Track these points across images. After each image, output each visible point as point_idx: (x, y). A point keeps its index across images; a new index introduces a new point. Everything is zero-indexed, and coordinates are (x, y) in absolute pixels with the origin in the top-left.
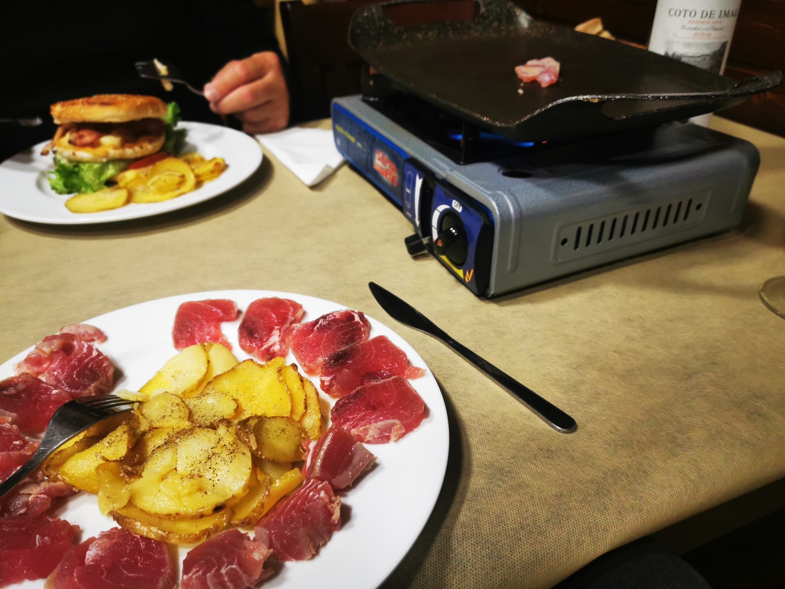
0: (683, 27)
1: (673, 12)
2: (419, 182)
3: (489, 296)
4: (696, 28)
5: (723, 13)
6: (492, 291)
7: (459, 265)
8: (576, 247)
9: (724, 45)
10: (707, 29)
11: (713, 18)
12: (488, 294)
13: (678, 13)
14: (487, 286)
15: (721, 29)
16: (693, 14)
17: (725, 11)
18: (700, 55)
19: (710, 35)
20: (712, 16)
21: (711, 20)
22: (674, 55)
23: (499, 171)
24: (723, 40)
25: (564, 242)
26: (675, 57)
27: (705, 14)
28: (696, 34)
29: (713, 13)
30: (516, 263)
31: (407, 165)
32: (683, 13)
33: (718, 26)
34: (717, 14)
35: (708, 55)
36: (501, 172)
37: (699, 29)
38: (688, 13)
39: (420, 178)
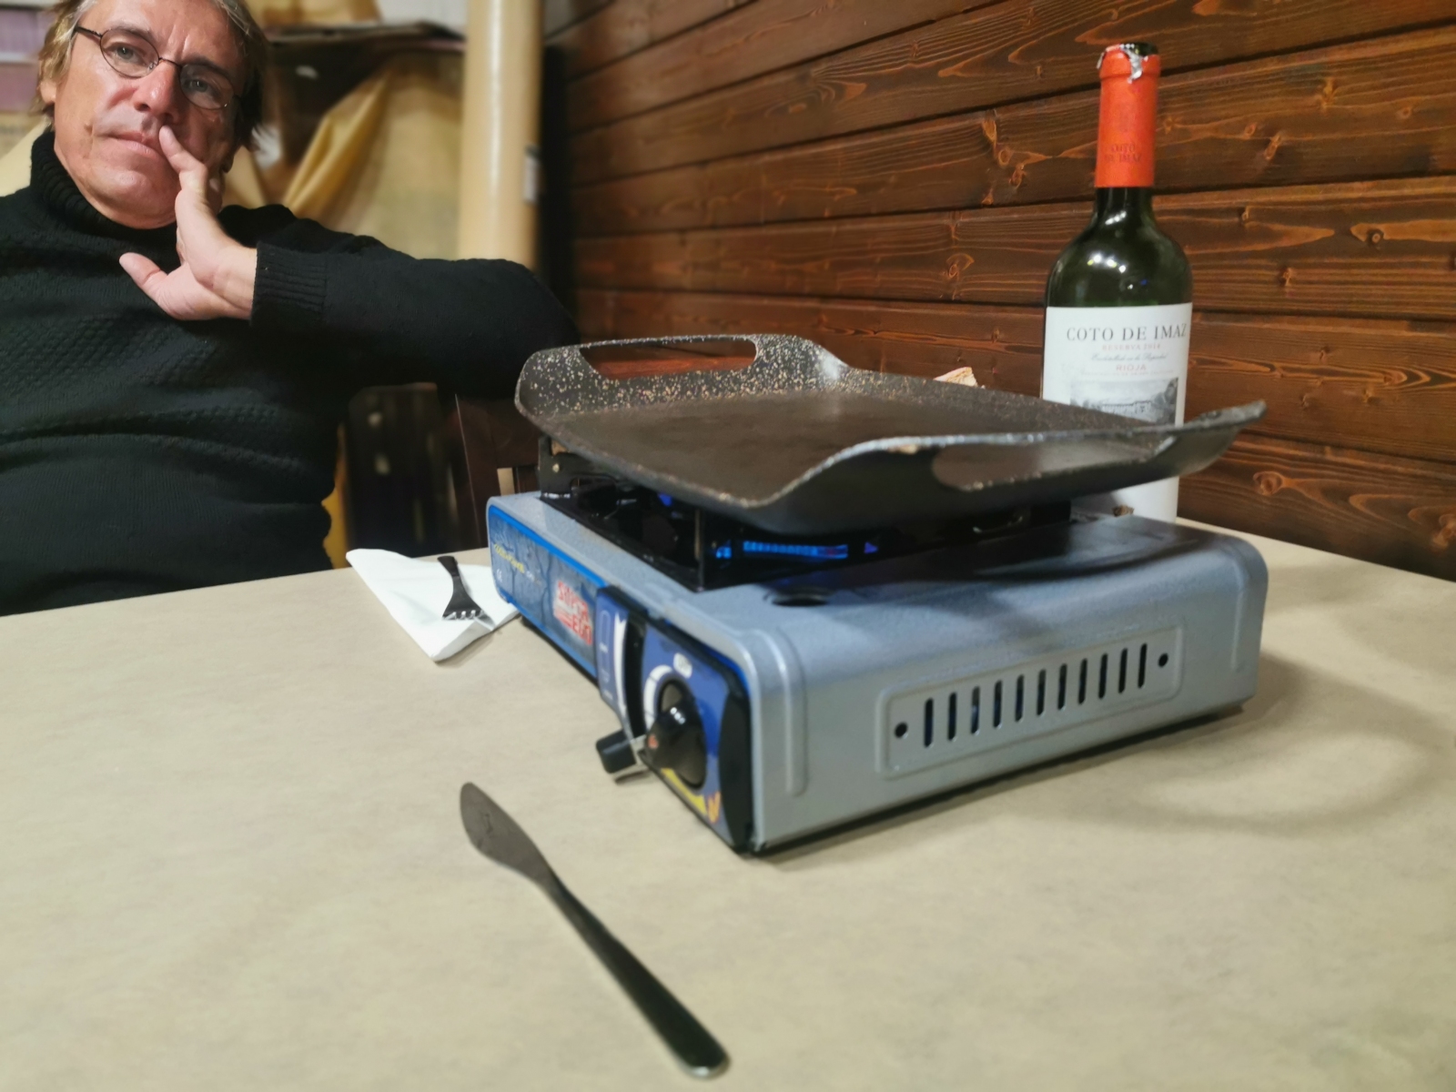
0: (1095, 357)
1: (1073, 334)
2: (620, 629)
3: (757, 849)
4: (1117, 358)
5: (1160, 330)
6: (761, 837)
7: (696, 786)
8: (928, 739)
9: (1172, 385)
10: (1137, 358)
11: (1145, 339)
12: (753, 845)
13: (1082, 334)
14: (749, 828)
15: (1162, 357)
16: (1108, 334)
17: (1164, 328)
18: (1131, 402)
19: (1143, 367)
20: (1141, 336)
21: (1141, 343)
22: (1086, 403)
23: (765, 598)
24: (1171, 377)
25: (901, 730)
26: (1090, 407)
27: (1128, 334)
28: (1119, 368)
29: (1142, 331)
30: (805, 774)
31: (601, 601)
32: (1090, 335)
33: (1156, 353)
34: (1150, 333)
35: (1147, 402)
36: (771, 599)
37: (1123, 359)
38: (1099, 335)
39: (621, 620)
